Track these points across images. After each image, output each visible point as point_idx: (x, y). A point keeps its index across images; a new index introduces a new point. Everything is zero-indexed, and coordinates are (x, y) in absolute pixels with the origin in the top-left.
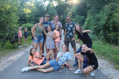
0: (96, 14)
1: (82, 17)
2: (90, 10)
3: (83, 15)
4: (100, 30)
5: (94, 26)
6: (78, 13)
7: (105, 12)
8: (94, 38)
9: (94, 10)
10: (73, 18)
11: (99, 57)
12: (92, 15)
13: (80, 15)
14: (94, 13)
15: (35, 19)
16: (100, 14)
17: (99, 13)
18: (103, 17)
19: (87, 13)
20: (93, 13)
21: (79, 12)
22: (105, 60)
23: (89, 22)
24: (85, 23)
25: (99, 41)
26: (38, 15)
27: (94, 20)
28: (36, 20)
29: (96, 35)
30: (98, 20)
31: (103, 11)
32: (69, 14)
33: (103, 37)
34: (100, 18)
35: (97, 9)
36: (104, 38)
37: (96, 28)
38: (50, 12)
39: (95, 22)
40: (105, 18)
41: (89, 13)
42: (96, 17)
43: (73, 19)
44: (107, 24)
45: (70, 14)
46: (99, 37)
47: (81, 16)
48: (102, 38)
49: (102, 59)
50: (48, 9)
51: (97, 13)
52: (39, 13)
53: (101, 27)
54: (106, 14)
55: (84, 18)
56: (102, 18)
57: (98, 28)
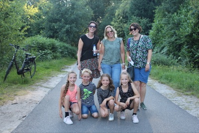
0: (173, 13)
1: (145, 20)
2: (160, 7)
3: (146, 17)
4: (180, 46)
5: (169, 38)
6: (135, 12)
7: (191, 9)
8: (170, 62)
9: (168, 6)
10: (126, 22)
11: (183, 93)
12: (165, 16)
13: (140, 16)
14: (169, 12)
15: (50, 26)
16: (180, 13)
17: (179, 11)
18: (186, 21)
19: (154, 13)
20: (166, 13)
21: (137, 11)
22: (193, 97)
23: (158, 30)
24: (151, 32)
25: (180, 67)
26: (56, 19)
27: (169, 26)
28: (51, 30)
29: (174, 55)
30: (178, 25)
31: (187, 7)
32: (116, 14)
33: (188, 59)
34: (180, 21)
35: (174, 3)
36: (190, 61)
37: (173, 43)
38: (79, 12)
39: (171, 30)
40: (191, 21)
41: (158, 12)
42: (173, 20)
43: (125, 25)
44: (194, 33)
45: (119, 15)
46: (180, 60)
47: (142, 18)
48: (186, 60)
49: (187, 95)
50: (75, 7)
51: (175, 11)
52: (58, 14)
53: (182, 39)
54: (193, 14)
55: (147, 23)
56: (184, 22)
57: (177, 41)
